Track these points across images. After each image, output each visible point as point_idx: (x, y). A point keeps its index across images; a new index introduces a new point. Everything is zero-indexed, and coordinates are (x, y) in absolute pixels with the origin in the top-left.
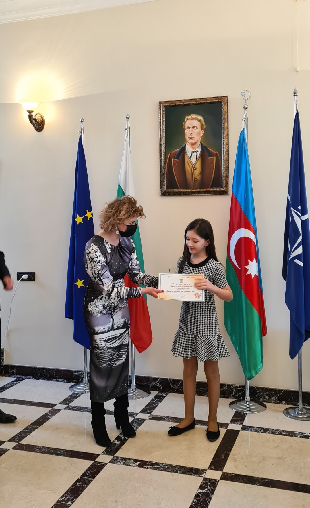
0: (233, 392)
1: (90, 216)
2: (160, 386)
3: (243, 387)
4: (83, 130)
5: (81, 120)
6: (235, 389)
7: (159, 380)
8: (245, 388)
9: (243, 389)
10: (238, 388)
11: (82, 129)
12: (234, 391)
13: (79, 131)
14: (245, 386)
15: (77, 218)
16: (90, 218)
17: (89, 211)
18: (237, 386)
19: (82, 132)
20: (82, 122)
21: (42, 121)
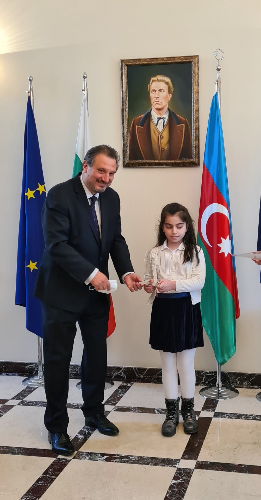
0: (203, 379)
1: (42, 190)
2: (124, 376)
3: (214, 373)
4: (32, 90)
5: (30, 78)
6: (205, 375)
7: (123, 369)
8: (217, 374)
9: (214, 375)
10: (209, 375)
11: (30, 88)
12: (205, 377)
13: (27, 92)
14: (216, 373)
15: (27, 192)
16: (43, 192)
17: (42, 185)
18: (207, 373)
19: (31, 92)
20: (30, 80)
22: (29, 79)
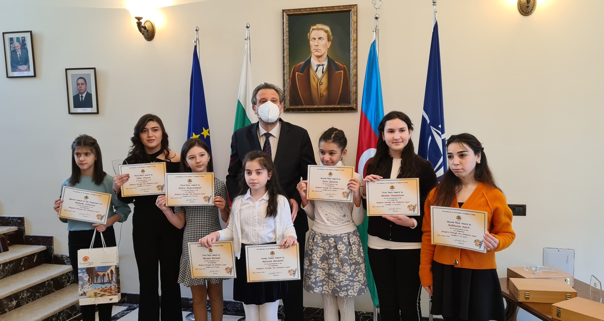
0: (360, 319)
1: (207, 134)
6: (362, 316)
8: (373, 315)
9: (370, 316)
10: (365, 315)
11: (197, 38)
13: (193, 41)
17: (206, 129)
19: (198, 42)
20: (197, 30)
21: (152, 29)
22: (195, 29)
